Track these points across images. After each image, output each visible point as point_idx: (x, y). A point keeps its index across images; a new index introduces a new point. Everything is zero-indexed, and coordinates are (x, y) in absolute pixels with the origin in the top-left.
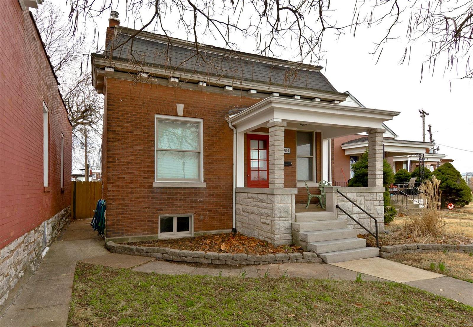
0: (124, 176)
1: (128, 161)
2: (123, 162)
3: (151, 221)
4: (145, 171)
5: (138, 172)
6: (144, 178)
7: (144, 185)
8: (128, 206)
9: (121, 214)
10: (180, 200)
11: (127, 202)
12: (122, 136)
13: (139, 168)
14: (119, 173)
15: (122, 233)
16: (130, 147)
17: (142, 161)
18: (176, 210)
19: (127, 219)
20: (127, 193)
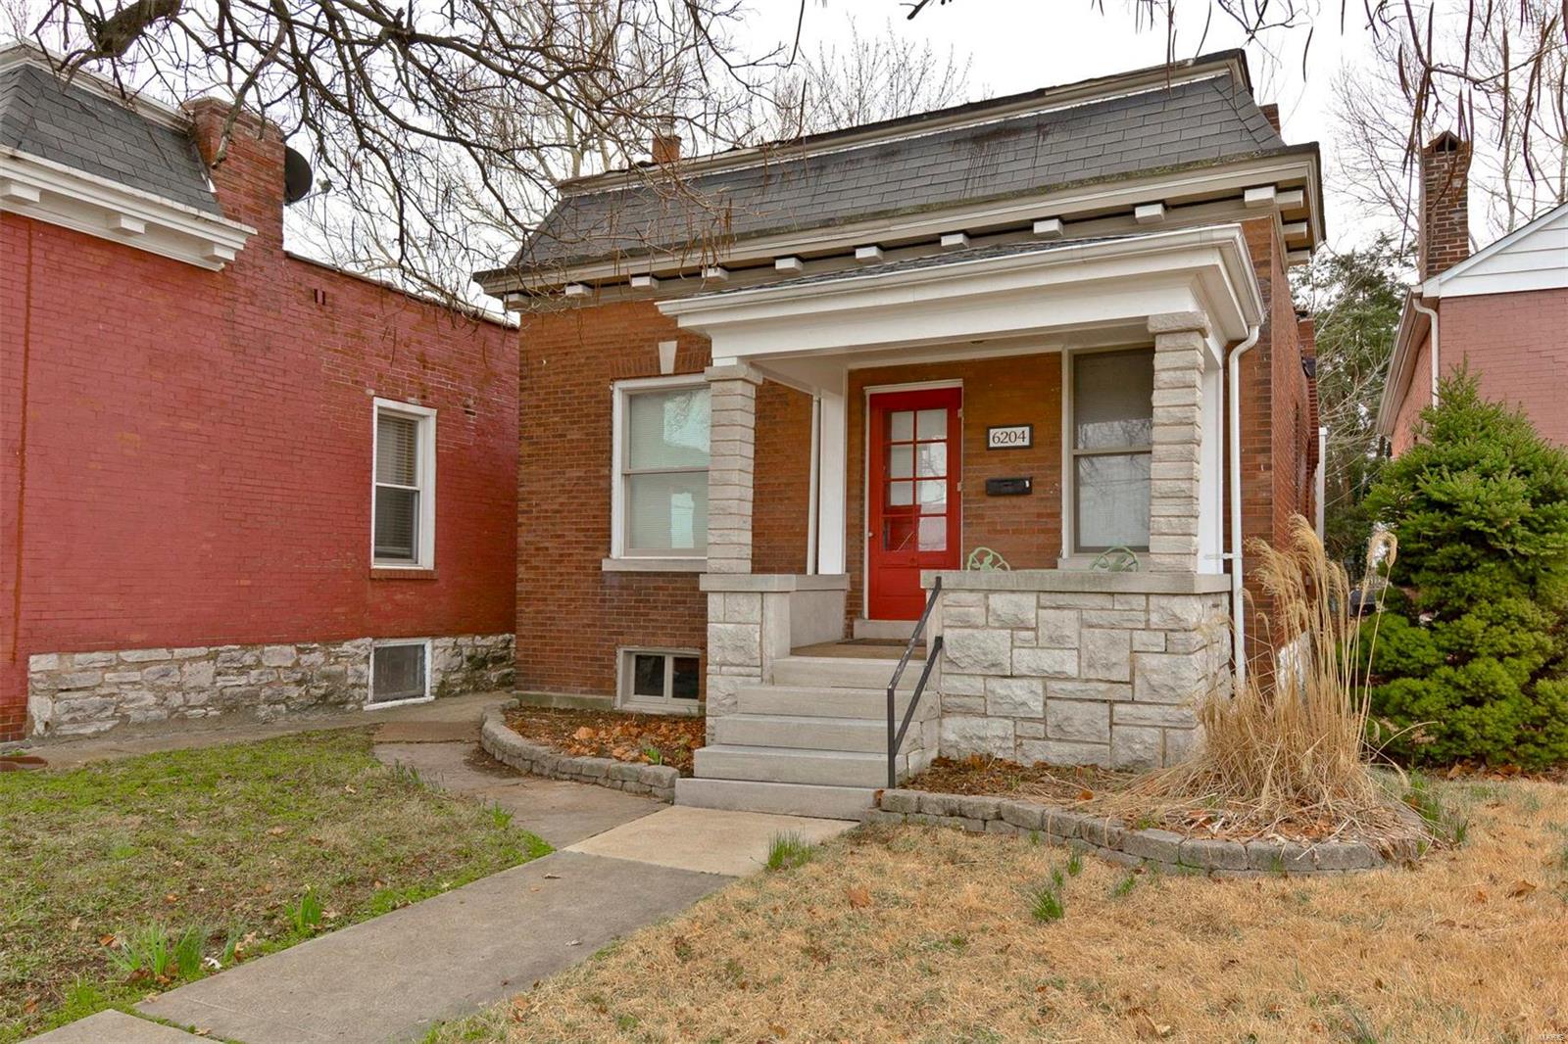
0: (547, 544)
1: (556, 507)
2: (546, 511)
3: (597, 659)
4: (588, 530)
5: (573, 532)
6: (586, 549)
7: (585, 568)
8: (554, 619)
9: (541, 637)
10: (663, 608)
11: (552, 608)
12: (545, 449)
13: (576, 523)
14: (538, 539)
15: (542, 682)
16: (559, 473)
17: (582, 504)
18: (654, 635)
19: (552, 651)
20: (552, 587)
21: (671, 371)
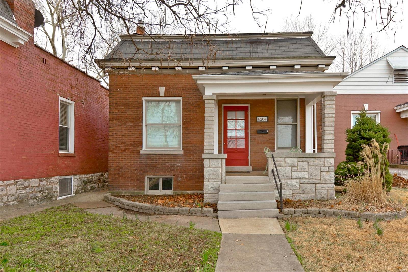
0: (120, 146)
1: (123, 134)
2: (119, 135)
3: (139, 180)
4: (135, 141)
5: (130, 142)
6: (134, 147)
7: (134, 153)
8: (123, 168)
9: (118, 174)
10: (161, 164)
11: (122, 165)
12: (119, 116)
13: (130, 139)
14: (117, 144)
15: (118, 188)
16: (124, 124)
17: (133, 134)
18: (158, 172)
19: (122, 178)
20: (122, 159)
21: (164, 96)
